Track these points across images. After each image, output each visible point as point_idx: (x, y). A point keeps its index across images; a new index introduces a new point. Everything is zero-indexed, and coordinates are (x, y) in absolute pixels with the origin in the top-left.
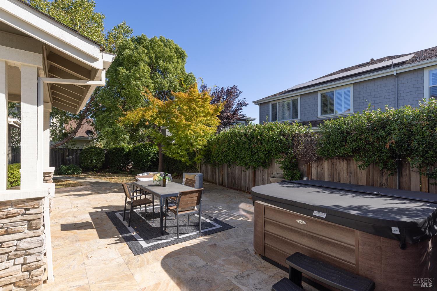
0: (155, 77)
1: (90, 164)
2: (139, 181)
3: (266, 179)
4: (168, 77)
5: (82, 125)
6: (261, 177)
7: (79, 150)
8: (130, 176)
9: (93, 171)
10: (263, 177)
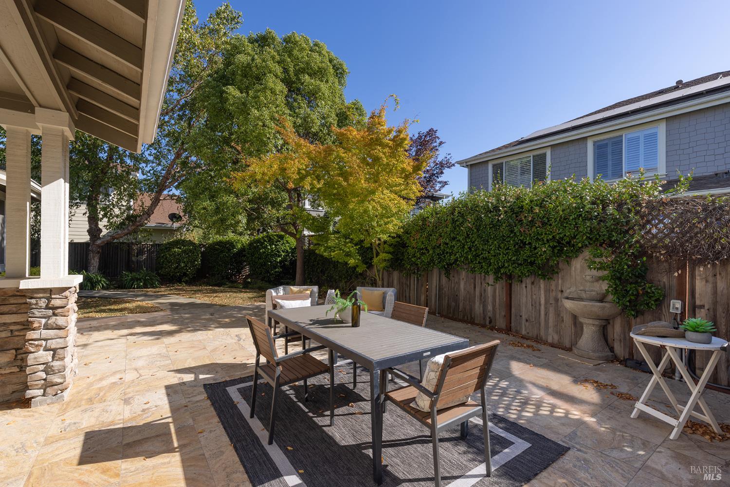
0: (295, 104)
1: (175, 270)
2: (282, 307)
3: (543, 301)
4: (318, 106)
5: (161, 201)
6: (527, 296)
7: (156, 245)
8: (250, 292)
9: (180, 282)
10: (534, 297)
